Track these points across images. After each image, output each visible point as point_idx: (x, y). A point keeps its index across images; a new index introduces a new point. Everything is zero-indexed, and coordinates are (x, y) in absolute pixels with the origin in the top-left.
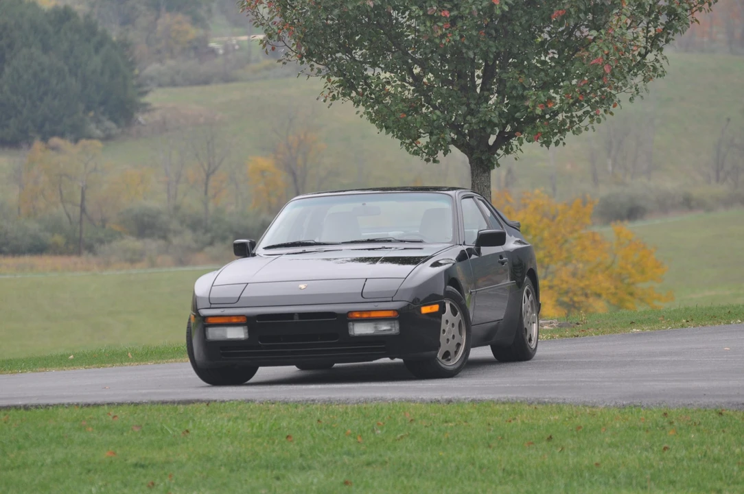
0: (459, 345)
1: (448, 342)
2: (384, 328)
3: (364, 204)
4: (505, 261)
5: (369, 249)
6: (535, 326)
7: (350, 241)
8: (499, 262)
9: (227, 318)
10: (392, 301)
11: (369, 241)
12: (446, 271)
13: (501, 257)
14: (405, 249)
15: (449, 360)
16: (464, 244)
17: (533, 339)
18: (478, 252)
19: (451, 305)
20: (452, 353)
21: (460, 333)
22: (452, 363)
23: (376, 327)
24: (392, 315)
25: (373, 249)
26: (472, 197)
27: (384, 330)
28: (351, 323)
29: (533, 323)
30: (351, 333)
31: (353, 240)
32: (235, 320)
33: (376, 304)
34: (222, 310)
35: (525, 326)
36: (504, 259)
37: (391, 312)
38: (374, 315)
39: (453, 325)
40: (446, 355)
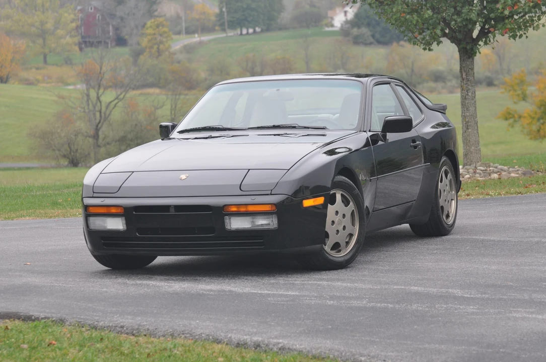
0: (351, 235)
1: (337, 234)
2: (262, 222)
3: (278, 90)
4: (419, 144)
5: (275, 135)
6: (454, 203)
7: (256, 126)
8: (411, 146)
9: (105, 208)
10: (271, 194)
11: (275, 127)
12: (339, 161)
13: (414, 141)
14: (308, 135)
15: (340, 251)
16: (370, 131)
17: (451, 215)
18: (384, 138)
19: (342, 195)
20: (343, 244)
21: (353, 224)
22: (342, 254)
23: (253, 222)
24: (270, 209)
25: (279, 135)
26: (389, 83)
27: (262, 225)
28: (227, 217)
29: (452, 200)
30: (228, 227)
31: (260, 125)
32: (113, 210)
33: (253, 197)
34: (102, 199)
35: (441, 204)
36: (418, 142)
37: (270, 205)
38: (251, 208)
39: (344, 216)
40: (336, 247)
